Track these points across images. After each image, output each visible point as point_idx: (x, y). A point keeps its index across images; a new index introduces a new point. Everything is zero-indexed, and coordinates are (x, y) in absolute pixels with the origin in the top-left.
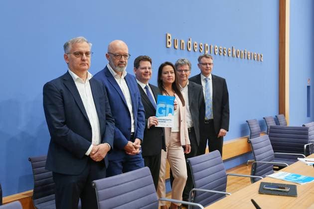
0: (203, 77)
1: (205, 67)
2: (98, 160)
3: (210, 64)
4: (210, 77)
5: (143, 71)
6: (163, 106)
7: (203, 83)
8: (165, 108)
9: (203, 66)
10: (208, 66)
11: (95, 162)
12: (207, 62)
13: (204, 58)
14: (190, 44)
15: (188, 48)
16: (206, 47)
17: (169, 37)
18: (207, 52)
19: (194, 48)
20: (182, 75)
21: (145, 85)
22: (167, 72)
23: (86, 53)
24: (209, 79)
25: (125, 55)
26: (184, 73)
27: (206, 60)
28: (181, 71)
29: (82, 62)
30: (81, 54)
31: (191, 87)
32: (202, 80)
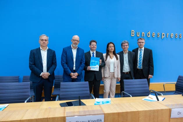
0: (139, 49)
1: (140, 44)
2: (45, 78)
3: (142, 43)
4: (143, 49)
5: (92, 46)
6: (93, 61)
7: (139, 52)
8: (95, 62)
9: (139, 44)
10: (141, 43)
11: (44, 79)
12: (141, 41)
13: (140, 40)
14: (149, 34)
15: (148, 36)
16: (163, 34)
17: (133, 32)
18: (164, 37)
19: (152, 36)
20: (125, 48)
21: (92, 52)
22: (111, 47)
23: (45, 40)
24: (142, 50)
25: (77, 41)
26: (125, 47)
27: (140, 41)
28: (124, 46)
29: (43, 43)
30: (43, 40)
31: (129, 53)
32: (139, 50)
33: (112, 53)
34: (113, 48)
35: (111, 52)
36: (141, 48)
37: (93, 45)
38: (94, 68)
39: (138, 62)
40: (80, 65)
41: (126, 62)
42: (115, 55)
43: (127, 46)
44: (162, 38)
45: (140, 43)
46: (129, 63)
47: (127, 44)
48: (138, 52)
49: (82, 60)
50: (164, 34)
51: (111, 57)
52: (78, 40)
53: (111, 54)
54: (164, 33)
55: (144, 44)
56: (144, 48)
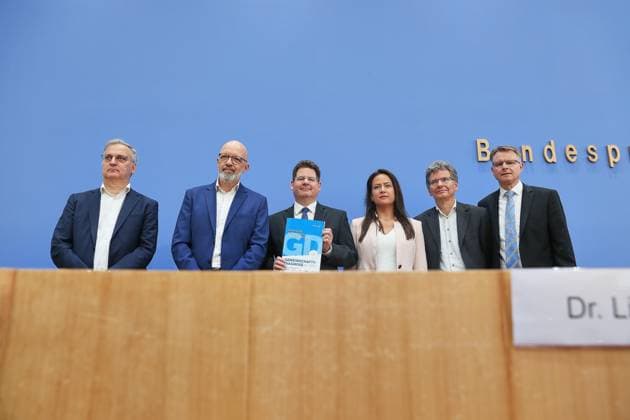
0: (503, 191)
4: (518, 188)
5: (299, 183)
6: (298, 237)
8: (302, 241)
14: (549, 150)
15: (547, 158)
16: (610, 148)
17: (483, 145)
18: (616, 160)
19: (567, 158)
20: (439, 187)
21: (301, 207)
22: (379, 186)
23: (119, 157)
24: (515, 194)
25: (235, 158)
26: (440, 183)
27: (500, 156)
28: (436, 181)
29: (110, 167)
30: (111, 157)
31: (463, 212)
32: (501, 197)
33: (390, 212)
34: (391, 190)
35: (383, 207)
36: (507, 185)
37: (303, 179)
38: (300, 263)
39: (503, 244)
40: (244, 252)
41: (452, 246)
42: (401, 222)
43: (444, 179)
44: (612, 165)
45: (501, 164)
46: (461, 250)
47: (446, 174)
48: (500, 206)
49: (253, 233)
50: (614, 150)
51: (381, 228)
52: (240, 155)
53: (386, 218)
54: (614, 147)
55: (516, 167)
56: (524, 185)
